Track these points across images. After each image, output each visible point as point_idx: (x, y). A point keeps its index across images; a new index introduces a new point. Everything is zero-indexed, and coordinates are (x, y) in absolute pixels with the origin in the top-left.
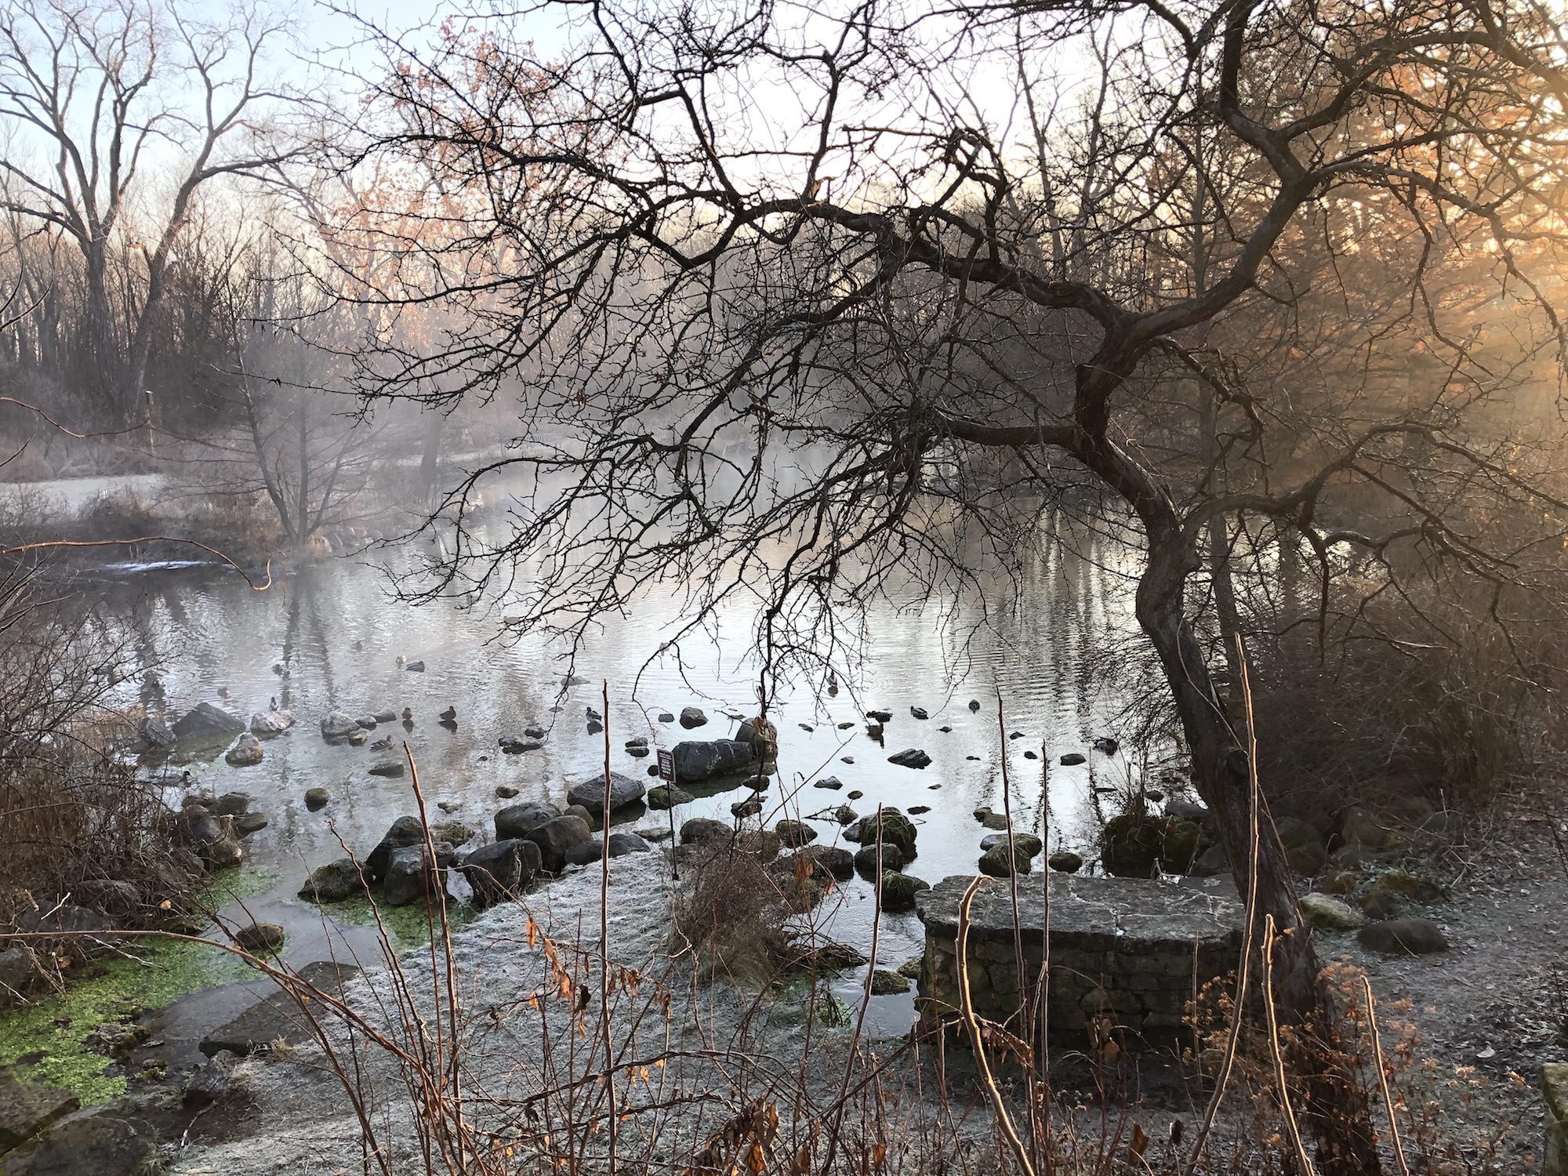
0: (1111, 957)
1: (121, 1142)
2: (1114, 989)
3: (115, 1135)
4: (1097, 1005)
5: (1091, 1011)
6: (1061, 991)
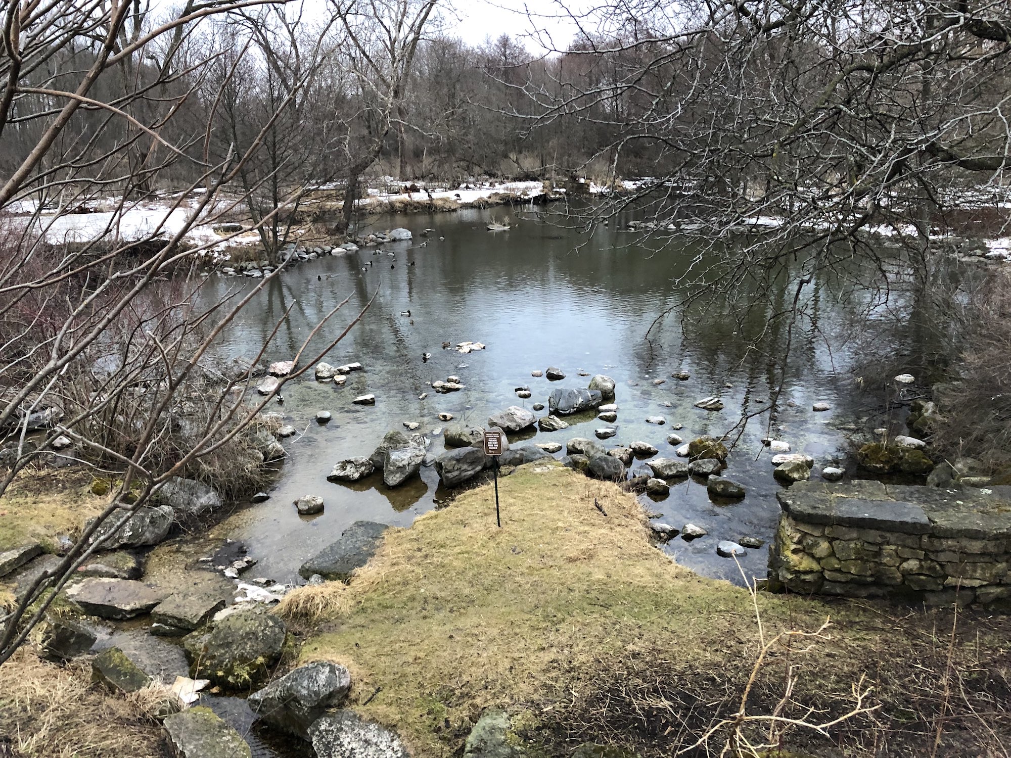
0: (925, 539)
1: (265, 629)
2: (925, 561)
3: (260, 625)
4: (911, 570)
5: (906, 574)
6: (886, 560)
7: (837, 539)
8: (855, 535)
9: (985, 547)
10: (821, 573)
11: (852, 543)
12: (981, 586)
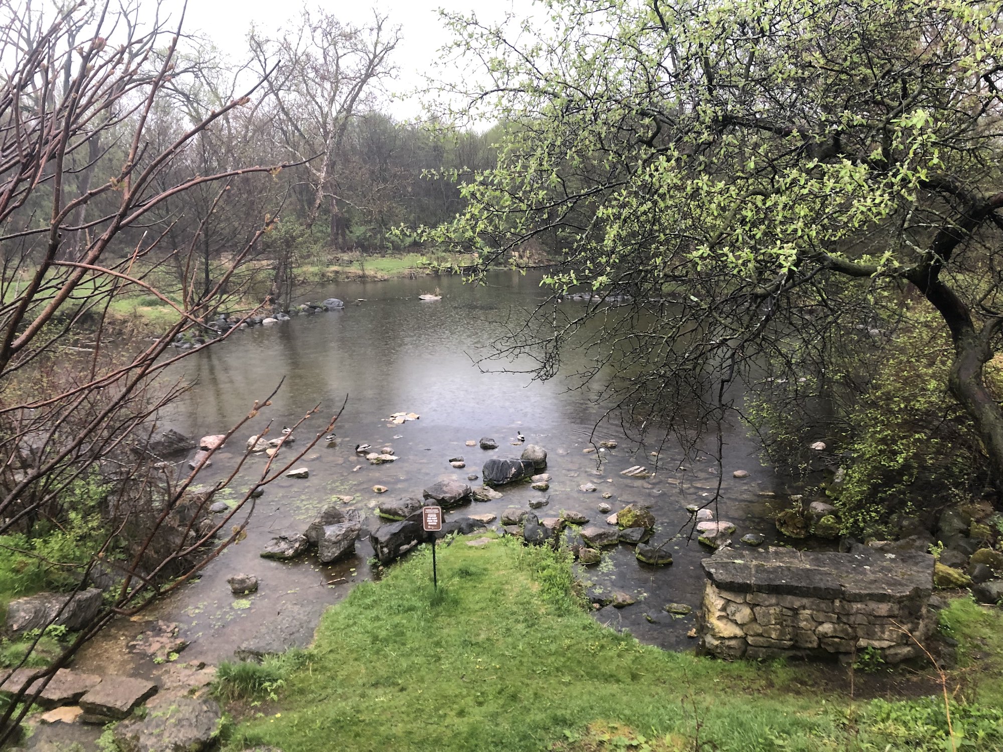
0: (837, 603)
2: (838, 624)
4: (826, 633)
5: (823, 637)
6: (803, 624)
7: (758, 605)
8: (773, 601)
9: (890, 610)
10: (744, 639)
11: (771, 608)
12: (890, 647)
